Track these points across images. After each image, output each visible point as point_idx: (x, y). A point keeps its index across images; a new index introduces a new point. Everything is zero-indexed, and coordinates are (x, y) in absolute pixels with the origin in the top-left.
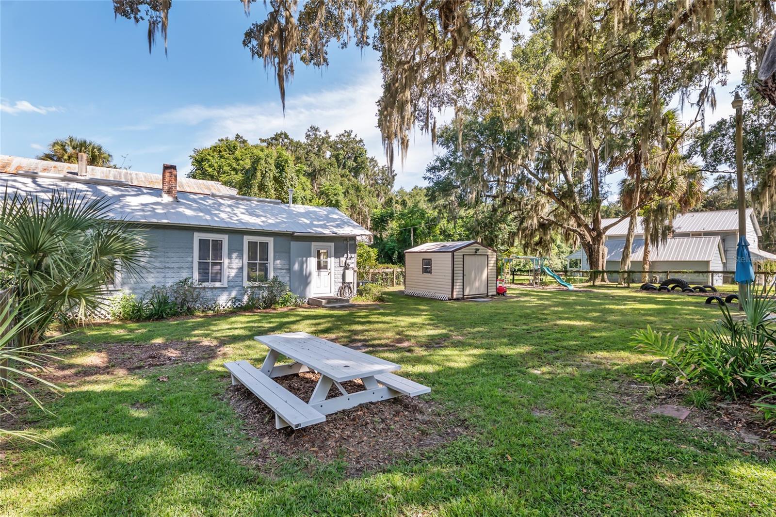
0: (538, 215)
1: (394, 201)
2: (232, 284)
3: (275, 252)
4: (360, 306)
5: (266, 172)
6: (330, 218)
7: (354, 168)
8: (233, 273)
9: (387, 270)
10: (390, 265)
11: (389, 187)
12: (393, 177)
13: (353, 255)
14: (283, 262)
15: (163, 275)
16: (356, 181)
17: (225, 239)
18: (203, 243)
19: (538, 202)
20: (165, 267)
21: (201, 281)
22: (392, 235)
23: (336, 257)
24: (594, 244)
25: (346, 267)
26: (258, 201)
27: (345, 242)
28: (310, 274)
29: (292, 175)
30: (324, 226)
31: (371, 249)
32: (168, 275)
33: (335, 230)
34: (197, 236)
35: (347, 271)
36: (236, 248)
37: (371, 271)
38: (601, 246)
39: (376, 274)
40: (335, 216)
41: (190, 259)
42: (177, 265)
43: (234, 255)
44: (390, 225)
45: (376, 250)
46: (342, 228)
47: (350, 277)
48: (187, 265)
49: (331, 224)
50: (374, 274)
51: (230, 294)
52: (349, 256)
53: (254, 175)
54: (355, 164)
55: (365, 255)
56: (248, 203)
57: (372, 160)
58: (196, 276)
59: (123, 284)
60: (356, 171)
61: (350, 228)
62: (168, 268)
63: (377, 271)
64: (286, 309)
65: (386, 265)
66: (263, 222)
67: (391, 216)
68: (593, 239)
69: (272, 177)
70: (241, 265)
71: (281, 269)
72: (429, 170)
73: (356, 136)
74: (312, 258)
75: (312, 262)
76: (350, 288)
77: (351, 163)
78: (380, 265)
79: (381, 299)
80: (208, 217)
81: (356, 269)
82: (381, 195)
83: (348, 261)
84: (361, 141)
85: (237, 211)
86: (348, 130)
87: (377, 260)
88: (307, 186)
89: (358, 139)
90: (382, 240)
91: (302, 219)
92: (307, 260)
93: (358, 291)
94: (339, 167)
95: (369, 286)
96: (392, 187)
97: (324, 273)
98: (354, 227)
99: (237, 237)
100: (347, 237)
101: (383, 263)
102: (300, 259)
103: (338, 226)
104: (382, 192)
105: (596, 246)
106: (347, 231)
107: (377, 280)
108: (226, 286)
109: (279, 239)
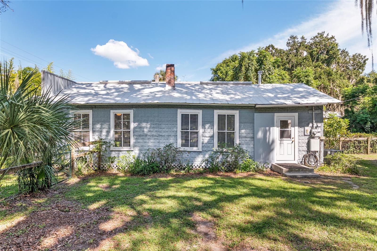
1: (365, 81)
2: (205, 149)
3: (240, 123)
4: (327, 177)
5: (249, 66)
6: (295, 91)
7: (326, 60)
8: (206, 140)
9: (360, 139)
10: (363, 134)
11: (361, 71)
12: (365, 61)
13: (319, 125)
14: (248, 131)
15: (158, 141)
16: (328, 68)
17: (199, 113)
18: (185, 117)
20: (159, 136)
21: (183, 145)
22: (363, 108)
23: (300, 126)
25: (312, 136)
26: (233, 84)
27: (310, 112)
28: (273, 142)
29: (270, 66)
30: (289, 98)
31: (341, 120)
32: (161, 141)
33: (298, 100)
34: (180, 112)
35: (312, 141)
36: (208, 121)
37: (342, 139)
39: (347, 142)
40: (300, 89)
41: (175, 129)
42: (166, 134)
43: (207, 126)
44: (362, 101)
45: (347, 120)
46: (306, 98)
47: (316, 145)
48: (173, 134)
49: (296, 95)
50: (345, 142)
51: (204, 156)
52: (315, 125)
53: (240, 70)
54: (327, 56)
55: (335, 125)
56: (226, 86)
57: (343, 51)
58: (180, 141)
59: (135, 146)
60: (328, 62)
61: (316, 98)
62: (161, 136)
63: (348, 139)
64: (245, 174)
65: (359, 134)
66: (231, 98)
67: (363, 92)
69: (253, 69)
70: (212, 133)
71: (246, 137)
73: (328, 35)
74: (275, 128)
75: (275, 131)
76: (315, 157)
77: (324, 56)
78: (352, 134)
79: (353, 171)
80: (189, 97)
81: (323, 138)
82: (352, 78)
83: (313, 130)
84: (333, 37)
85: (214, 92)
86: (320, 32)
87: (348, 129)
88: (285, 77)
89: (329, 36)
90: (353, 113)
91: (267, 94)
92: (269, 129)
93: (325, 160)
94: (313, 61)
95: (339, 155)
96: (363, 70)
97: (286, 142)
98: (321, 96)
99: (209, 111)
100: (312, 106)
101: (355, 132)
102: (263, 128)
103: (302, 97)
104: (353, 76)
106: (312, 100)
107: (348, 148)
108: (201, 150)
109: (244, 112)
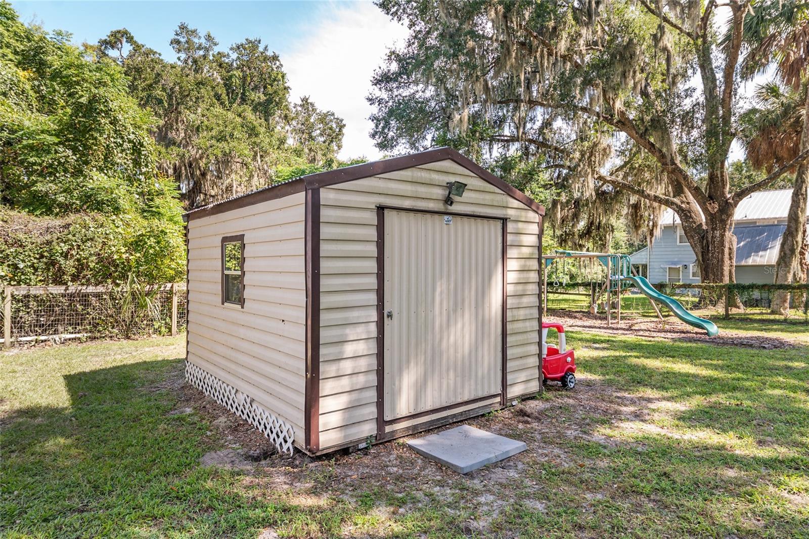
0: (593, 171)
19: (595, 145)
24: (714, 229)
38: (727, 233)
54: (263, 97)
68: (711, 217)
72: (377, 82)
105: (718, 233)
